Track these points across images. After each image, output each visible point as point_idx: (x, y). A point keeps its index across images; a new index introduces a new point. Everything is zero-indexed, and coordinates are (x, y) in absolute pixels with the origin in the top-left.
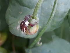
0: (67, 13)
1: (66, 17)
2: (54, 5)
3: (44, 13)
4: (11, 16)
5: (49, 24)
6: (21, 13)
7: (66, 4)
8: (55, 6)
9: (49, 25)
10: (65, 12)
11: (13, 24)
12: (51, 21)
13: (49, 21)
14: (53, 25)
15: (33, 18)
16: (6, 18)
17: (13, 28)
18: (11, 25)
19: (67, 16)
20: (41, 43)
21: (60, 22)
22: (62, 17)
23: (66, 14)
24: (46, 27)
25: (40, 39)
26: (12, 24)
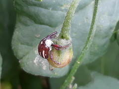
0: (114, 28)
1: (112, 36)
2: (94, 14)
3: (76, 33)
4: (22, 44)
5: (87, 48)
6: (38, 36)
7: (110, 15)
8: (96, 16)
9: (88, 50)
10: (111, 28)
11: (27, 56)
12: (90, 43)
13: (87, 43)
14: (92, 51)
15: (62, 37)
16: (13, 48)
17: (28, 63)
18: (22, 58)
19: (115, 35)
20: (76, 85)
21: (104, 46)
22: (106, 37)
23: (113, 31)
24: (84, 54)
25: (73, 78)
26: (24, 56)
